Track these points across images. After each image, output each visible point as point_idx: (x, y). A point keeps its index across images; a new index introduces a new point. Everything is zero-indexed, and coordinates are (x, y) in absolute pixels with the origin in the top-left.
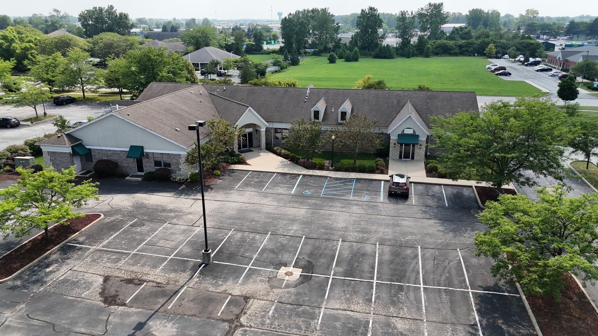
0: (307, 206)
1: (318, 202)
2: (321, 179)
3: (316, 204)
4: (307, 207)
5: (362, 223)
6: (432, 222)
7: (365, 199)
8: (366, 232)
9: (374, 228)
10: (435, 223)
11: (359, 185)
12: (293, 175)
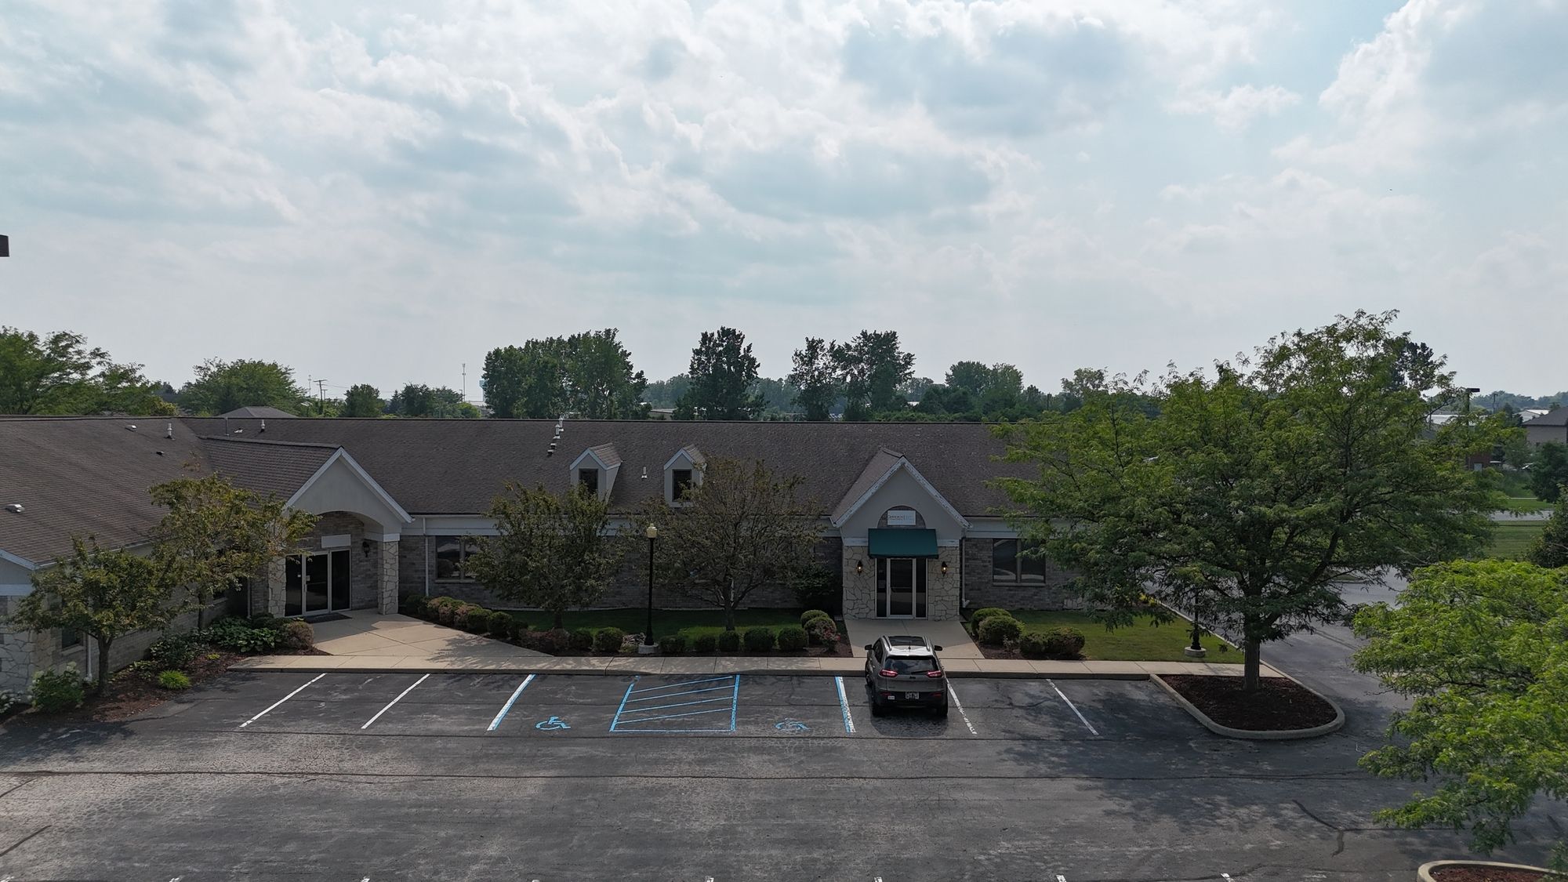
0: (553, 767)
1: (600, 751)
2: (609, 680)
3: (591, 760)
4: (552, 773)
5: (794, 809)
6: (1068, 785)
7: (787, 731)
8: (820, 843)
9: (848, 824)
10: (1079, 788)
11: (756, 691)
12: (498, 677)
